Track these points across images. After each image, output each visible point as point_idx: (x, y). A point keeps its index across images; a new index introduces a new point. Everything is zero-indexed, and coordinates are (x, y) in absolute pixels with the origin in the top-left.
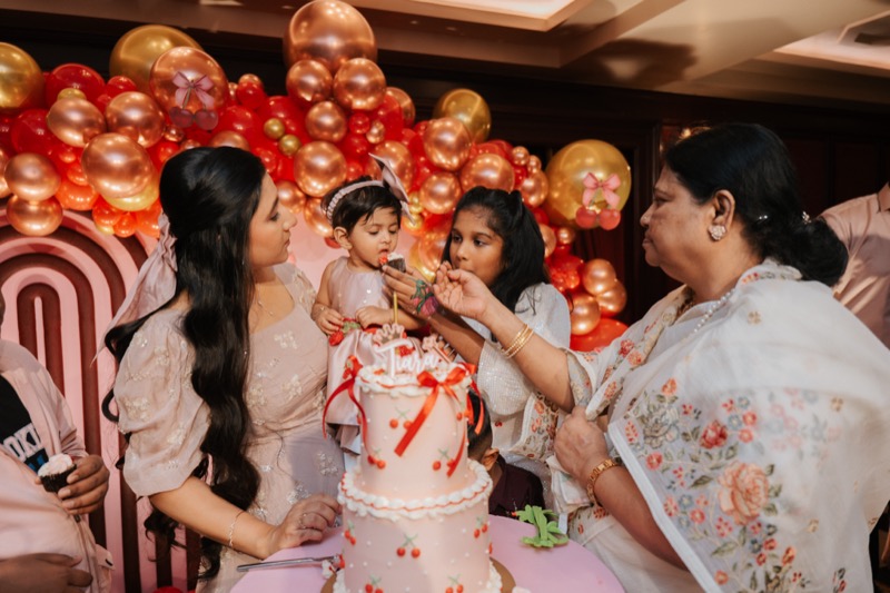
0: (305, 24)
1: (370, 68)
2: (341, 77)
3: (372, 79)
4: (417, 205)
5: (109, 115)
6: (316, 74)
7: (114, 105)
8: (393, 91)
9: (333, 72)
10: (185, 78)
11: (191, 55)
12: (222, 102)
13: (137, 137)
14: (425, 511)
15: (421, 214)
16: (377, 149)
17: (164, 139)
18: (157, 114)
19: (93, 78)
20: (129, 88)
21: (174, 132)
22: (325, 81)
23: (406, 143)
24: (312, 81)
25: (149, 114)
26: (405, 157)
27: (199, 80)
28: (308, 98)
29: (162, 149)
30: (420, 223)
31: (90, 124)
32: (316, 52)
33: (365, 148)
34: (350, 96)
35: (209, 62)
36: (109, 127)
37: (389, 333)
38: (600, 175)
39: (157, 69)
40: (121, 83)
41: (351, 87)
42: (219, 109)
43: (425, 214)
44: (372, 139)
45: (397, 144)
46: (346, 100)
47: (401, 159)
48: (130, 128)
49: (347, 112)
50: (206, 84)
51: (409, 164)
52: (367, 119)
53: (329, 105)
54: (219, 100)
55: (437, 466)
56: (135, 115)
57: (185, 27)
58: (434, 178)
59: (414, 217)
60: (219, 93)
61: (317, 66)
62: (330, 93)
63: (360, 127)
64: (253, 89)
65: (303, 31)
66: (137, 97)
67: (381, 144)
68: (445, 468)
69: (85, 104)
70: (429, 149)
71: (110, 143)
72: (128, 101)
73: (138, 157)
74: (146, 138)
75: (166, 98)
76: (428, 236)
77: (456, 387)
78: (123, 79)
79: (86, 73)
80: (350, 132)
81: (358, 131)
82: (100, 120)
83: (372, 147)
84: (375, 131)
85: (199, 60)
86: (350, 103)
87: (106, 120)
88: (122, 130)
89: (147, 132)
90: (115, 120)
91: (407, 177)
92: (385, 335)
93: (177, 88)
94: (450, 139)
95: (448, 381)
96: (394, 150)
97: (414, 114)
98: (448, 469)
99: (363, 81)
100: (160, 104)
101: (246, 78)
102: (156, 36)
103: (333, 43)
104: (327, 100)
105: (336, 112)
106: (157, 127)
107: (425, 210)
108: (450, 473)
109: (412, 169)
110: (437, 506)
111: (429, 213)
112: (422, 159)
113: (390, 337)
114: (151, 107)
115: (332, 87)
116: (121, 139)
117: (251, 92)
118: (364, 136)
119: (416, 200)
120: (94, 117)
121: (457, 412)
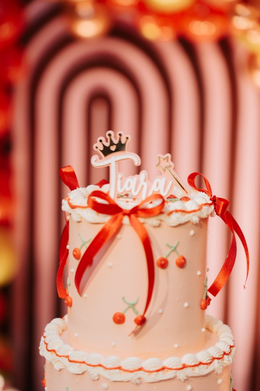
14: (84, 367)
37: (112, 144)
55: (119, 319)
68: (130, 324)
77: (150, 223)
92: (107, 145)
95: (135, 211)
98: (134, 326)
108: (136, 333)
110: (100, 365)
113: (113, 148)
121: (157, 257)
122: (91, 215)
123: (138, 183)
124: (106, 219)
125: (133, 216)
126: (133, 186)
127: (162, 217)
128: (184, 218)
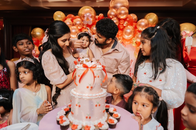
0: (113, 2)
1: (125, 9)
2: (118, 12)
3: (125, 11)
4: (135, 40)
5: (74, 23)
6: (114, 12)
7: (75, 21)
8: (132, 15)
9: (117, 11)
10: (86, 14)
11: (89, 10)
12: (94, 19)
13: (78, 27)
15: (136, 42)
16: (126, 27)
17: (83, 27)
18: (82, 22)
19: (73, 17)
20: (78, 18)
21: (85, 26)
22: (115, 13)
23: (134, 26)
24: (113, 13)
25: (80, 22)
26: (132, 29)
27: (89, 15)
28: (111, 17)
29: (83, 29)
30: (136, 44)
31: (70, 25)
32: (115, 7)
33: (123, 27)
34: (120, 16)
35: (92, 12)
36: (73, 25)
38: (188, 32)
39: (82, 13)
40: (77, 17)
41: (120, 14)
42: (93, 20)
43: (137, 42)
44: (124, 25)
45: (131, 26)
46: (119, 17)
47: (131, 30)
48: (77, 25)
49: (119, 19)
50: (90, 16)
51: (133, 31)
52: (124, 21)
53: (115, 18)
54: (93, 19)
56: (78, 23)
57: (93, 7)
58: (139, 33)
59: (134, 43)
60: (93, 17)
61: (114, 10)
62: (116, 16)
63: (122, 23)
64: (101, 16)
65: (112, 3)
66: (79, 19)
67: (127, 26)
69: (70, 21)
70: (138, 27)
71: (73, 28)
72: (77, 20)
73: (77, 30)
74: (80, 27)
75: (84, 19)
76: (137, 48)
78: (78, 16)
79: (72, 16)
80: (119, 24)
81: (121, 24)
82: (72, 24)
83: (124, 27)
84: (125, 23)
85: (90, 11)
86: (120, 17)
87: (73, 24)
88: (76, 26)
89: (80, 26)
90: (74, 24)
91: (132, 33)
93: (85, 17)
94: (143, 24)
96: (130, 28)
97: (137, 20)
98: (90, 88)
99: (123, 12)
100: (83, 21)
101: (100, 14)
102: (85, 8)
103: (119, 5)
104: (115, 17)
105: (117, 20)
106: (82, 25)
107: (137, 41)
109: (134, 32)
111: (138, 42)
112: (137, 29)
114: (81, 21)
115: (116, 14)
116: (75, 27)
117: (101, 17)
118: (123, 24)
119: (135, 39)
120: (71, 24)
121: (95, 75)
122: (83, 68)
123: (89, 63)
124: (86, 69)
125: (91, 68)
126: (88, 64)
127: (96, 68)
128: (99, 69)
